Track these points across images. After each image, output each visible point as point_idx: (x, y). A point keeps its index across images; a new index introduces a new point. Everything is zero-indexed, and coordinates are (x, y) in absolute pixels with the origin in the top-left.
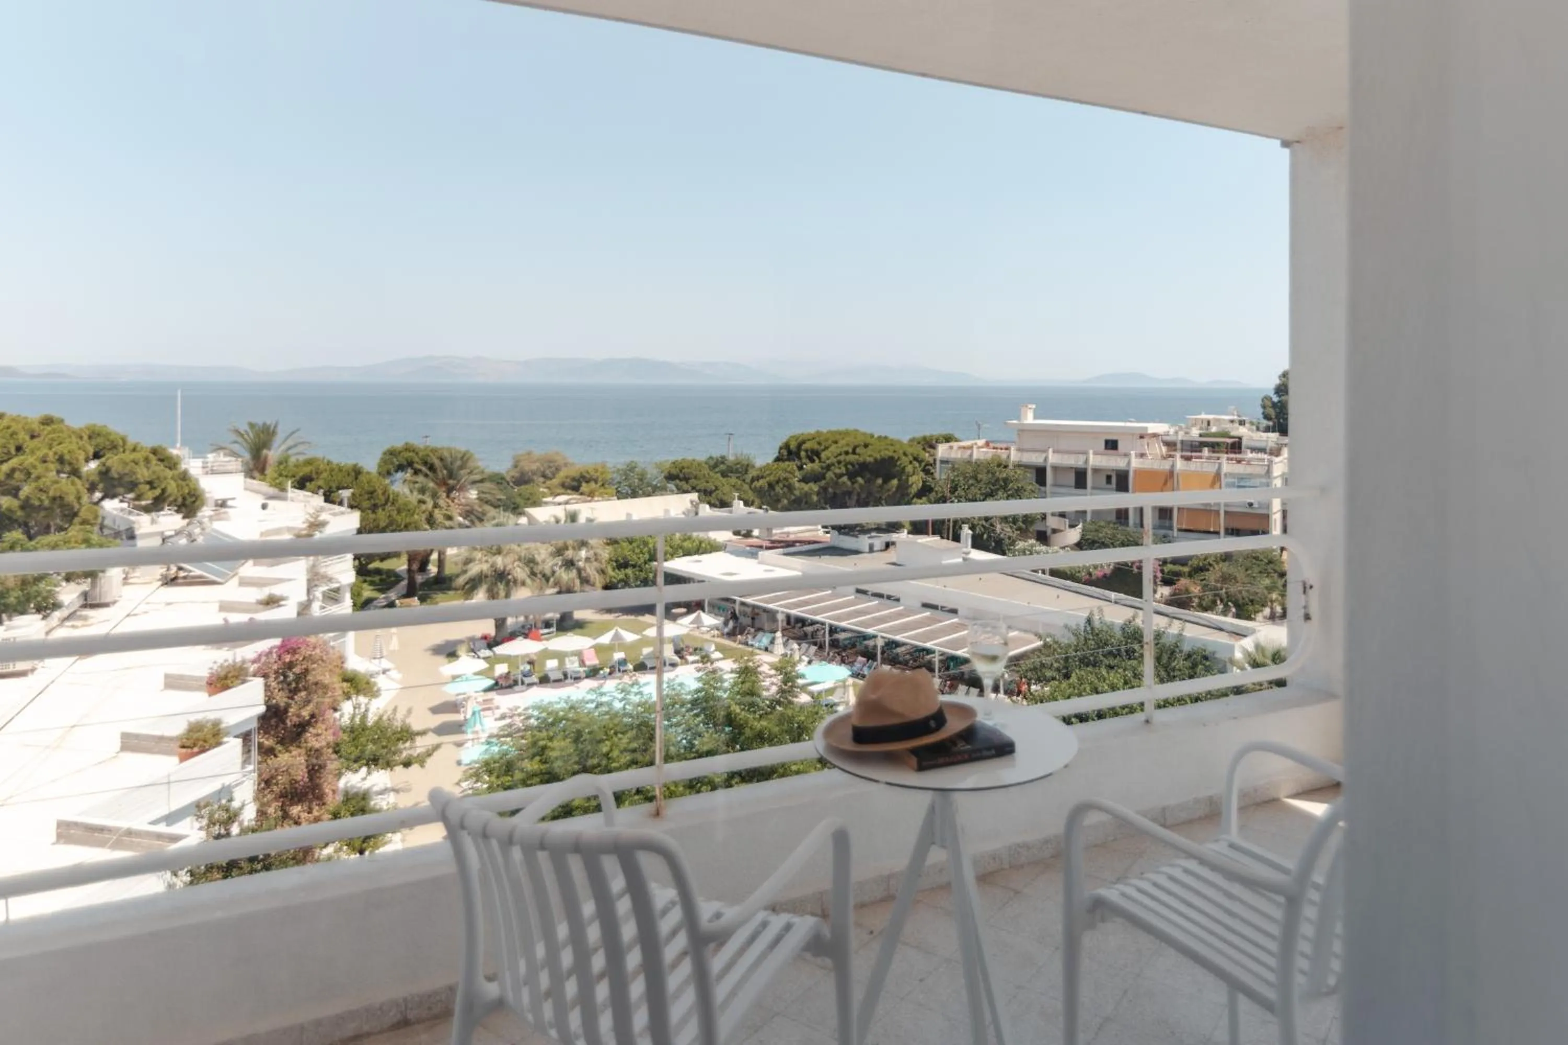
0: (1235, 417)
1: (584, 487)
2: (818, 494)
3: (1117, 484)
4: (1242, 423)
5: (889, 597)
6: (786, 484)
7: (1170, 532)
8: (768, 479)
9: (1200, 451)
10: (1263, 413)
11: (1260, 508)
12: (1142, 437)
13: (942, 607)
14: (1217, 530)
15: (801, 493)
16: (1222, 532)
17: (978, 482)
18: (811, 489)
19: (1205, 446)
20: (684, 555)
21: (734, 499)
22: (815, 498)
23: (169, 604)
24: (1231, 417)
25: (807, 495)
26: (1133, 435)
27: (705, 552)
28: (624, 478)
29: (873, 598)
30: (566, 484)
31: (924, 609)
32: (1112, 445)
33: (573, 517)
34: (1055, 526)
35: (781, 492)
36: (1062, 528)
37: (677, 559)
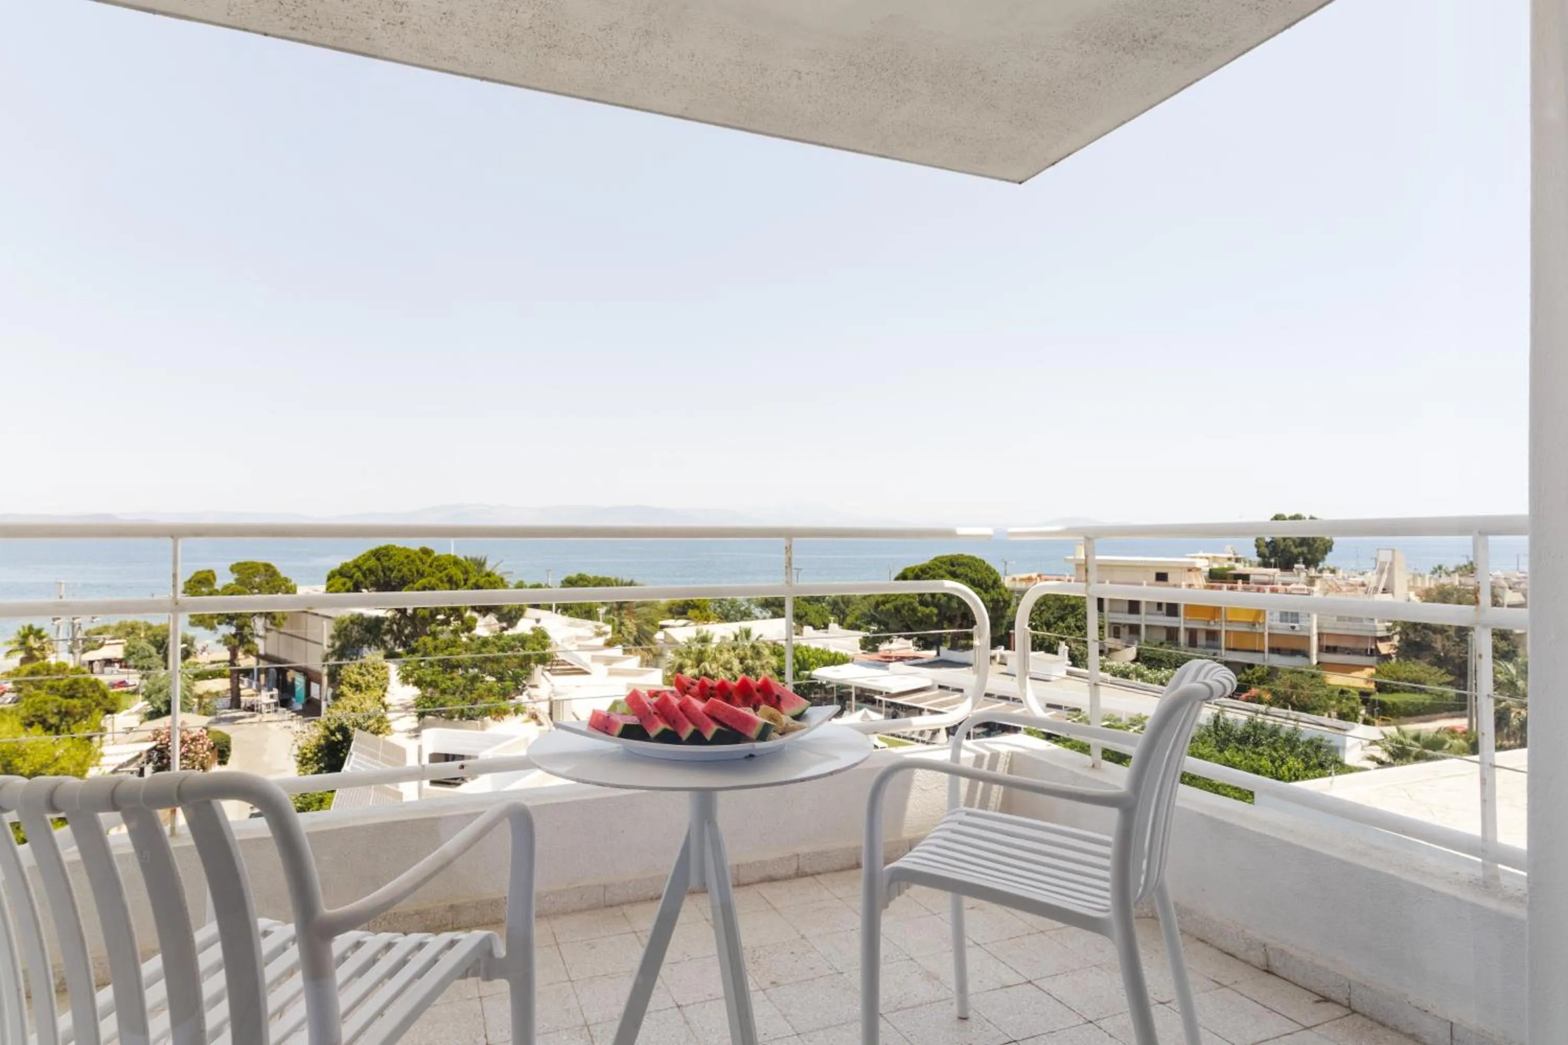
0: (1231, 555)
1: (691, 613)
2: (937, 615)
3: (1167, 611)
4: (1237, 560)
5: (1014, 699)
6: (911, 607)
7: (1218, 651)
8: (894, 603)
9: (1236, 583)
10: (1258, 552)
11: (1301, 630)
12: (1190, 570)
13: (1066, 707)
14: (1261, 648)
15: (923, 615)
16: (1266, 650)
17: (1049, 608)
18: (931, 611)
19: (1239, 579)
20: (824, 666)
21: (830, 622)
22: (935, 619)
23: (578, 686)
24: (1229, 556)
25: (929, 616)
26: (1181, 568)
27: (840, 663)
28: (717, 605)
29: (999, 700)
30: (673, 610)
31: (1048, 709)
32: (1162, 577)
33: (748, 634)
34: (1112, 646)
35: (906, 614)
36: (1119, 647)
37: (819, 669)
